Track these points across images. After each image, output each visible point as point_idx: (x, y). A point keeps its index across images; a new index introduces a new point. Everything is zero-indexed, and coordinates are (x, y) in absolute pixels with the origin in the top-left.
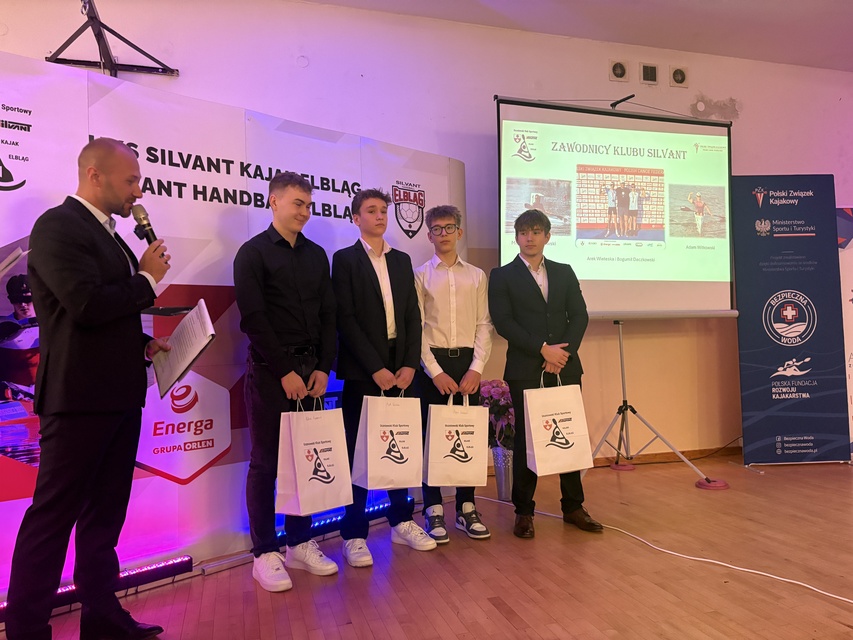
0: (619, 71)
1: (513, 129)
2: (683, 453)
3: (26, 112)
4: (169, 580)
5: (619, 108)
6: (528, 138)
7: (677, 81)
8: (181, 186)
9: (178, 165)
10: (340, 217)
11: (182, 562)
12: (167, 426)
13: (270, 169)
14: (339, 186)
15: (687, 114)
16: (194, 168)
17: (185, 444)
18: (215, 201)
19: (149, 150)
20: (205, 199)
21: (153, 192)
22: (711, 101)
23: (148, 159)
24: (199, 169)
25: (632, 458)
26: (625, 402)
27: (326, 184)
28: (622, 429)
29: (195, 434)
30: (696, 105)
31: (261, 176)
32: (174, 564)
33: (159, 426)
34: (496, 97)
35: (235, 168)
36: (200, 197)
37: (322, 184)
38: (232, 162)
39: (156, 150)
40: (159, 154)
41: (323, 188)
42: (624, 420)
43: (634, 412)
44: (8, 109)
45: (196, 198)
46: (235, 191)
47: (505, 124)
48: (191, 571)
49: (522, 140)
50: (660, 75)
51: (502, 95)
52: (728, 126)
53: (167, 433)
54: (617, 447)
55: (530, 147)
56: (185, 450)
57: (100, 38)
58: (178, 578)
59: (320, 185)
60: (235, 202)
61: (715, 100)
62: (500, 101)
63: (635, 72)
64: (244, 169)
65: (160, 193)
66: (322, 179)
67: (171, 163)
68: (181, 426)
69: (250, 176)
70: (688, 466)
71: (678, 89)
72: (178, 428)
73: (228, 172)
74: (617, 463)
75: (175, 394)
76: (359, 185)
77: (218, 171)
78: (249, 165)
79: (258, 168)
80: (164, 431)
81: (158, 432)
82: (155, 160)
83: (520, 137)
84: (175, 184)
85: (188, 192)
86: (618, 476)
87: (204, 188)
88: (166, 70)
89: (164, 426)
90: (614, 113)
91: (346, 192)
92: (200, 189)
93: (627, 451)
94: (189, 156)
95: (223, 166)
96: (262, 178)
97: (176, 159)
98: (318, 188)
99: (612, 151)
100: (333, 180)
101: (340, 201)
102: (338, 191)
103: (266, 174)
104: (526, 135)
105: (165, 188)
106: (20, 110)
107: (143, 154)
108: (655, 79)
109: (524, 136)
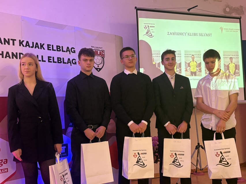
1: (143, 22)
5: (191, 11)
6: (150, 27)
10: (66, 63)
13: (33, 43)
14: (65, 49)
15: (222, 13)
18: (8, 58)
20: (3, 57)
22: (232, 7)
25: (202, 170)
26: (198, 144)
27: (59, 48)
28: (198, 156)
30: (226, 9)
31: (29, 46)
34: (136, 8)
35: (17, 43)
37: (57, 48)
38: (15, 40)
41: (57, 51)
42: (198, 152)
46: (17, 53)
47: (140, 20)
49: (148, 28)
51: (139, 6)
52: (240, 18)
54: (196, 165)
55: (151, 31)
59: (56, 49)
60: (17, 58)
61: (234, 7)
62: (137, 9)
64: (21, 43)
66: (57, 46)
69: (23, 46)
71: (217, 2)
73: (14, 44)
74: (196, 172)
76: (74, 49)
78: (23, 41)
79: (27, 42)
86: (197, 178)
87: (2, 52)
90: (189, 13)
91: (68, 52)
93: (200, 166)
95: (11, 42)
96: (29, 47)
98: (55, 50)
99: (187, 34)
100: (62, 47)
101: (66, 56)
102: (65, 51)
103: (31, 45)
104: (150, 25)
109: (148, 26)
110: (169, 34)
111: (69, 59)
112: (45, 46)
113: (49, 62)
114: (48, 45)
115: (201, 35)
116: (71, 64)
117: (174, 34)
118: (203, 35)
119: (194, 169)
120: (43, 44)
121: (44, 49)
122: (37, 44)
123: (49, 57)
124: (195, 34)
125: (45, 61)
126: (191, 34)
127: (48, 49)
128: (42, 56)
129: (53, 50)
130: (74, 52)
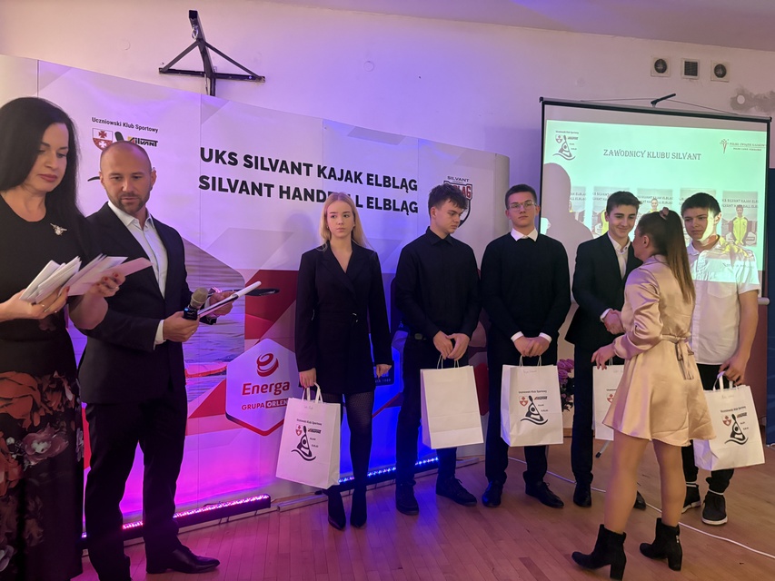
0: (661, 66)
1: (555, 128)
3: (154, 130)
4: (252, 513)
5: (659, 106)
6: (569, 138)
7: (718, 76)
8: (269, 186)
9: (268, 169)
10: (398, 210)
11: (262, 499)
12: (254, 387)
13: (342, 170)
14: (398, 183)
16: (280, 171)
17: (267, 402)
18: (297, 199)
19: (246, 157)
20: (288, 198)
21: (248, 193)
22: (751, 94)
23: (245, 165)
24: (284, 172)
27: (388, 182)
29: (275, 394)
30: (736, 98)
31: (334, 176)
32: (256, 501)
33: (247, 387)
34: (541, 99)
35: (314, 171)
36: (285, 195)
37: (385, 182)
38: (311, 165)
39: (251, 157)
40: (253, 160)
41: (385, 186)
44: (140, 128)
45: (281, 197)
46: (313, 191)
47: (548, 123)
48: (269, 507)
49: (564, 141)
50: (701, 70)
51: (547, 97)
52: (768, 122)
53: (253, 393)
55: (570, 147)
56: (267, 407)
57: (204, 54)
58: (259, 512)
59: (382, 183)
60: (313, 200)
61: (756, 93)
62: (545, 102)
63: (676, 68)
64: (321, 171)
65: (253, 193)
66: (385, 177)
67: (263, 168)
68: (265, 387)
69: (325, 177)
71: (719, 83)
72: (262, 389)
73: (308, 174)
75: (260, 360)
76: (415, 182)
77: (300, 173)
78: (325, 168)
79: (332, 169)
80: (251, 391)
81: (246, 391)
82: (250, 166)
83: (562, 137)
84: (265, 185)
85: (275, 191)
87: (288, 188)
88: (255, 78)
89: (251, 387)
90: (656, 111)
92: (285, 189)
94: (277, 161)
95: (304, 169)
96: (335, 179)
97: (267, 165)
98: (381, 185)
99: (646, 155)
100: (394, 178)
101: (398, 196)
102: (398, 187)
103: (338, 175)
104: (567, 135)
105: (257, 189)
106: (149, 129)
107: (241, 161)
108: (696, 75)
109: (565, 137)
110: (608, 153)
111: (404, 202)
112: (364, 178)
113: (369, 207)
114: (369, 175)
115: (677, 156)
116: (407, 211)
117: (617, 153)
118: (681, 156)
120: (361, 173)
121: (361, 183)
122: (349, 172)
123: (369, 198)
124: (663, 155)
125: (361, 206)
126: (655, 155)
127: (369, 183)
128: (357, 197)
129: (377, 185)
130: (415, 188)
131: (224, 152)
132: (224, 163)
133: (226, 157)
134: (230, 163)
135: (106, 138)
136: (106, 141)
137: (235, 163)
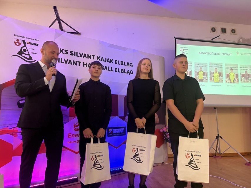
0: (213, 30)
2: (240, 153)
3: (37, 40)
4: (71, 184)
5: (214, 40)
7: (233, 33)
8: (79, 62)
9: (79, 56)
10: (126, 73)
11: (75, 178)
13: (106, 58)
14: (126, 64)
15: (236, 42)
16: (84, 57)
17: (77, 141)
19: (71, 52)
20: (86, 66)
21: (72, 64)
22: (244, 38)
23: (71, 54)
24: (85, 58)
25: (221, 154)
26: (218, 135)
27: (122, 63)
28: (217, 144)
30: (239, 40)
32: (72, 179)
34: (175, 37)
35: (96, 58)
38: (95, 56)
39: (73, 52)
40: (74, 53)
42: (218, 140)
43: (222, 138)
44: (32, 39)
45: (84, 66)
47: (177, 45)
48: (78, 181)
49: (183, 51)
50: (227, 31)
53: (72, 137)
54: (215, 149)
55: (185, 53)
56: (77, 143)
57: (60, 23)
58: (73, 183)
61: (246, 38)
62: (176, 38)
63: (219, 30)
64: (98, 58)
65: (73, 64)
66: (121, 61)
67: (77, 56)
68: (77, 135)
69: (100, 60)
70: (242, 158)
71: (233, 35)
72: (76, 136)
73: (93, 58)
74: (215, 156)
75: (75, 125)
76: (132, 64)
77: (91, 58)
78: (100, 57)
79: (102, 58)
80: (71, 136)
81: (69, 136)
82: (73, 55)
83: (182, 49)
84: (78, 62)
85: (82, 64)
86: (216, 160)
87: (86, 63)
88: (78, 33)
89: (71, 135)
90: (213, 42)
91: (128, 66)
93: (220, 151)
94: (82, 54)
96: (103, 61)
98: (120, 64)
99: (213, 54)
100: (124, 62)
101: (126, 68)
102: (126, 65)
103: (105, 60)
105: (75, 63)
106: (35, 40)
107: (69, 53)
108: (225, 32)
109: (183, 49)
110: (200, 53)
111: (128, 70)
112: (114, 61)
113: (115, 71)
114: (115, 60)
115: (223, 54)
116: (129, 74)
117: (203, 53)
118: (225, 54)
119: (214, 154)
120: (113, 60)
121: (113, 63)
122: (108, 59)
123: (116, 68)
124: (219, 54)
125: (113, 71)
126: (216, 54)
127: (115, 63)
128: (111, 68)
129: (118, 64)
130: (132, 66)
131: (63, 50)
132: (63, 53)
133: (64, 51)
134: (65, 53)
135: (19, 42)
136: (19, 43)
137: (67, 53)
